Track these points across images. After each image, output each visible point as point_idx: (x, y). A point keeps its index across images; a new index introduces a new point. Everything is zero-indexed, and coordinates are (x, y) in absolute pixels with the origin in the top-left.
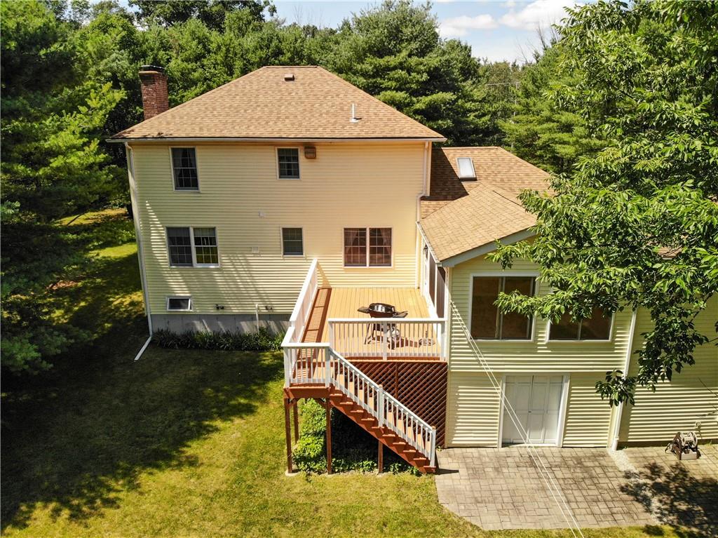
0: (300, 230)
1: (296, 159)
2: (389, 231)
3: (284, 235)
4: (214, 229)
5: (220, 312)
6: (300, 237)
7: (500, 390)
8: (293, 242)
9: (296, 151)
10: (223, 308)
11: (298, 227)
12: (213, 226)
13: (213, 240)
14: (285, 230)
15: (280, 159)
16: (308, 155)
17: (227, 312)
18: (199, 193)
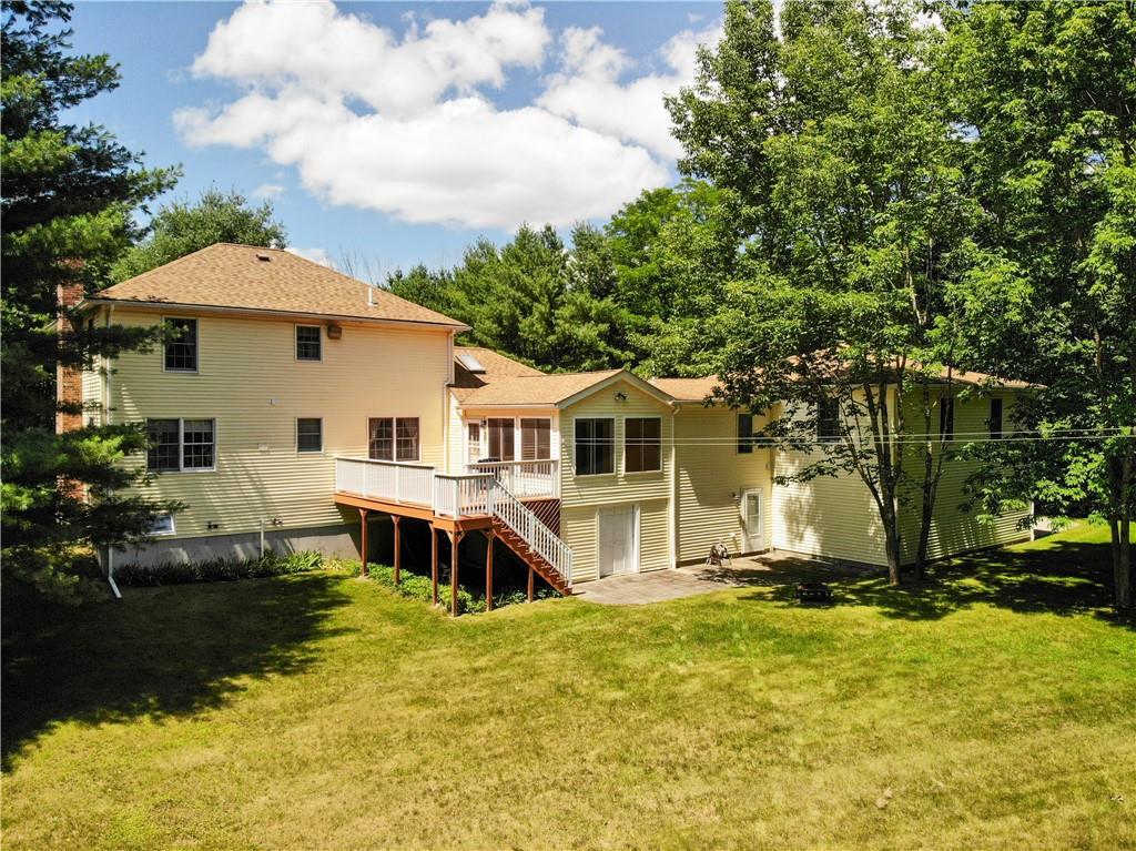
0: (318, 422)
1: (318, 339)
2: (416, 421)
3: (299, 428)
4: (210, 422)
5: (213, 532)
6: (319, 429)
7: (596, 521)
8: (310, 436)
9: (318, 330)
10: (216, 526)
11: (317, 416)
12: (210, 416)
13: (209, 437)
14: (301, 422)
15: (299, 338)
16: (332, 335)
17: (220, 532)
18: (197, 375)
